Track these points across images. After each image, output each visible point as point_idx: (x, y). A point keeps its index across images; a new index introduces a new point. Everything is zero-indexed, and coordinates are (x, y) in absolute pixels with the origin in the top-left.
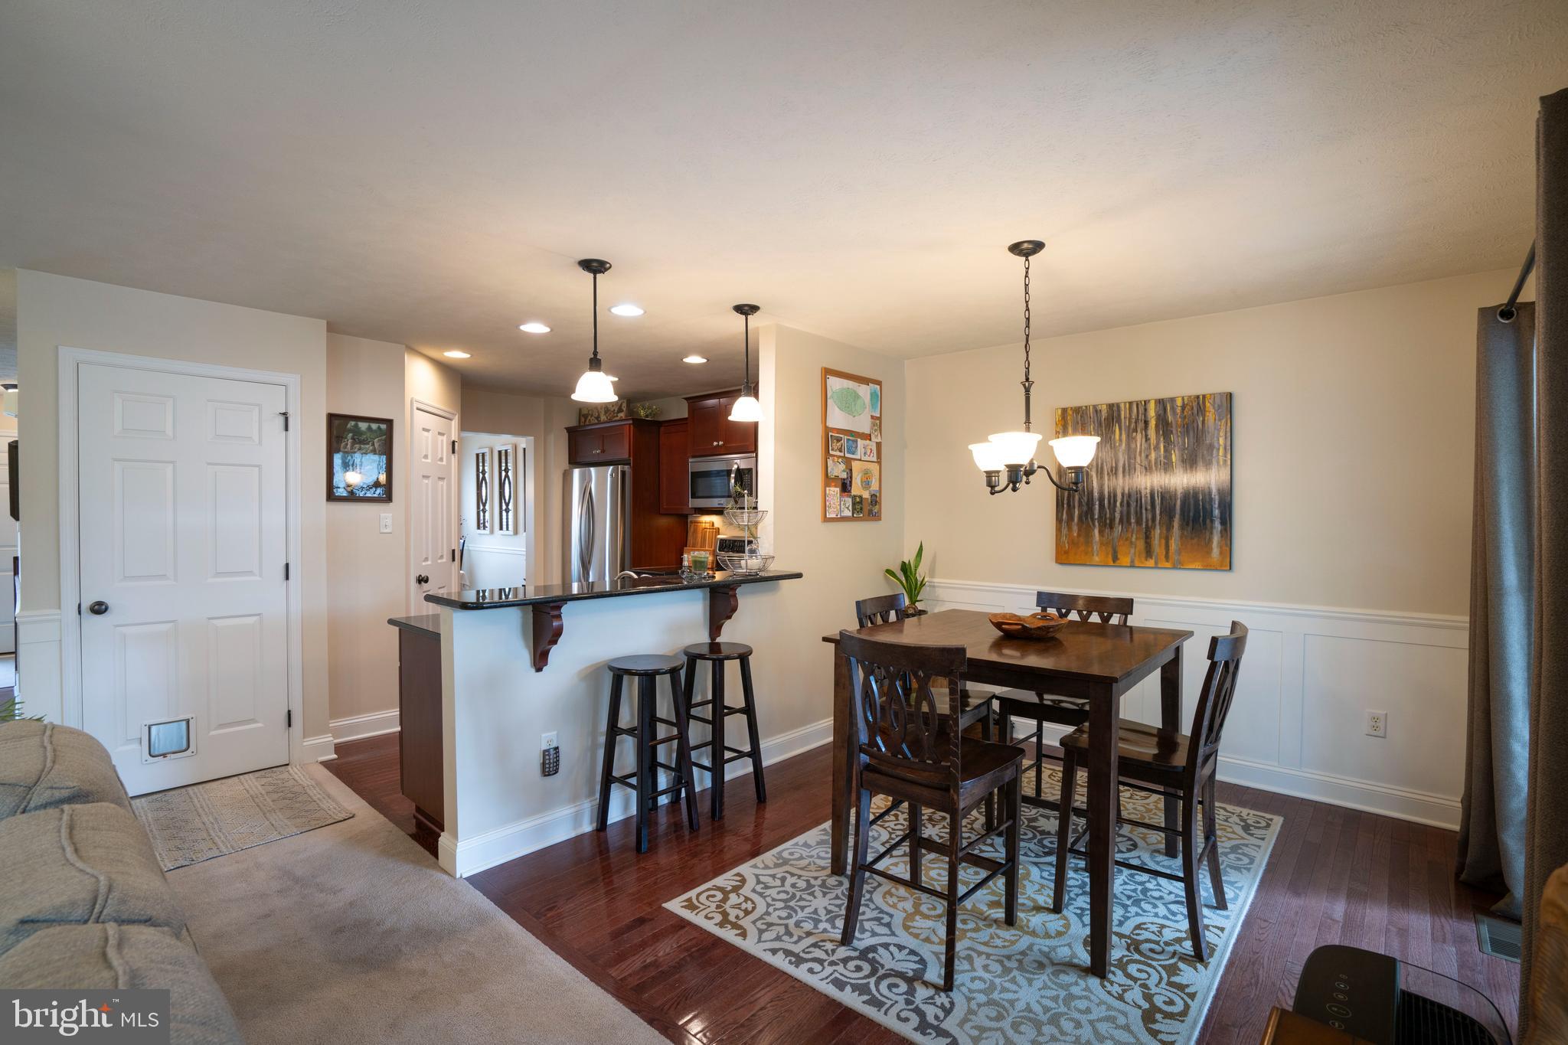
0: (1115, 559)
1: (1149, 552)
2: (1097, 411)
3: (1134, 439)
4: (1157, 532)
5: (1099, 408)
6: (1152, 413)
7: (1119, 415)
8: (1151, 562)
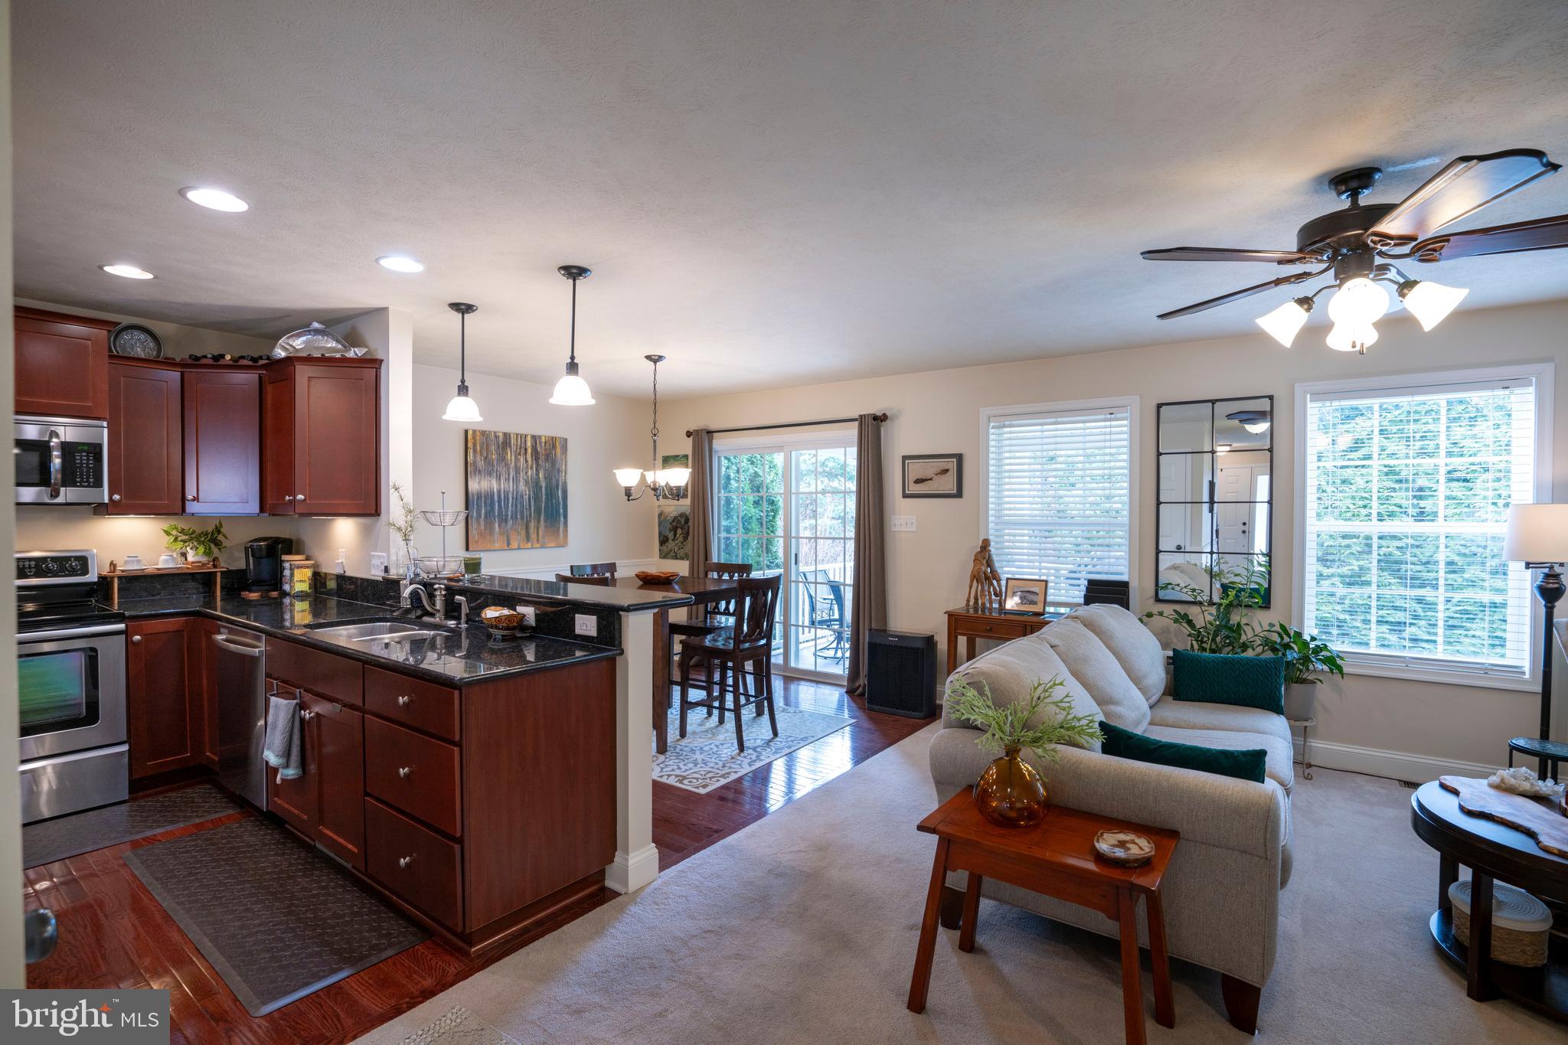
0: (509, 544)
1: (528, 538)
2: (496, 437)
3: (519, 460)
4: (532, 524)
5: (498, 434)
6: (529, 444)
7: (510, 441)
8: (529, 545)
